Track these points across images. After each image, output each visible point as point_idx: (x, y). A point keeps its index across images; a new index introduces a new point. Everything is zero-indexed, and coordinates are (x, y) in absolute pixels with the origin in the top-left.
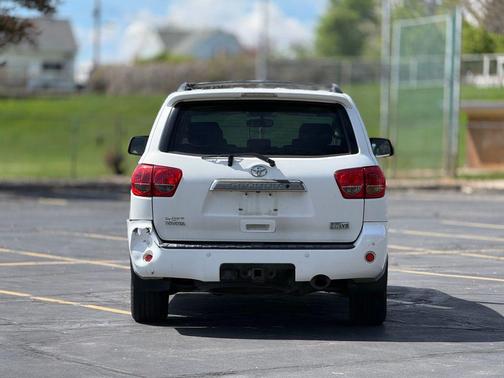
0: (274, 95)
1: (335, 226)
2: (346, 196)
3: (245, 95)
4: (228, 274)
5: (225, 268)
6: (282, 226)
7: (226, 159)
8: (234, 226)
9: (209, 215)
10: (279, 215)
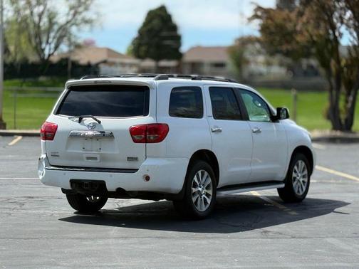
0: (110, 82)
1: (130, 159)
2: (135, 141)
3: (96, 82)
4: (74, 185)
5: (72, 182)
6: (104, 158)
7: (78, 119)
8: (80, 158)
9: (69, 151)
10: (102, 152)
